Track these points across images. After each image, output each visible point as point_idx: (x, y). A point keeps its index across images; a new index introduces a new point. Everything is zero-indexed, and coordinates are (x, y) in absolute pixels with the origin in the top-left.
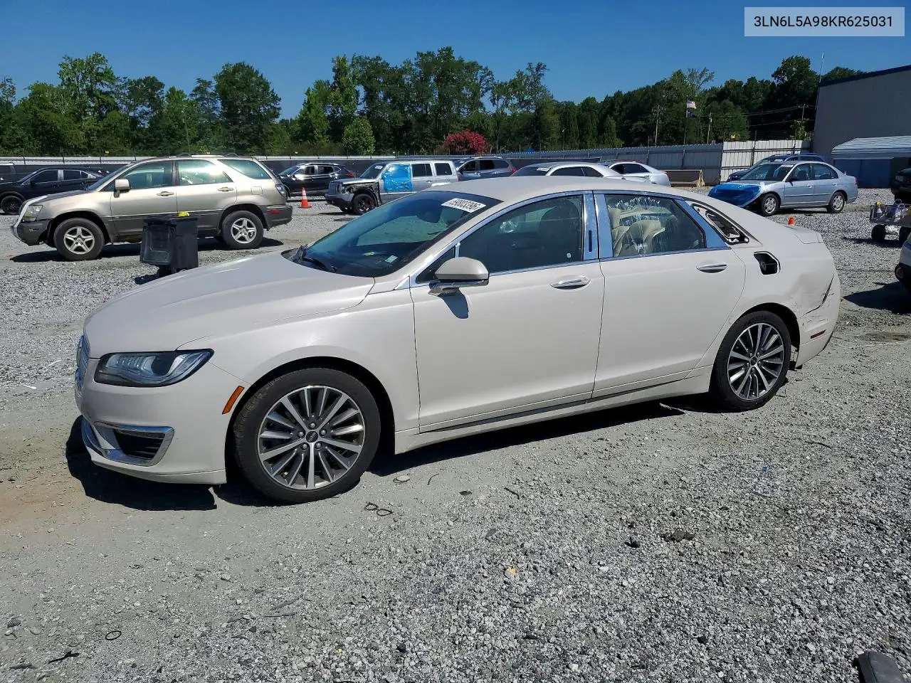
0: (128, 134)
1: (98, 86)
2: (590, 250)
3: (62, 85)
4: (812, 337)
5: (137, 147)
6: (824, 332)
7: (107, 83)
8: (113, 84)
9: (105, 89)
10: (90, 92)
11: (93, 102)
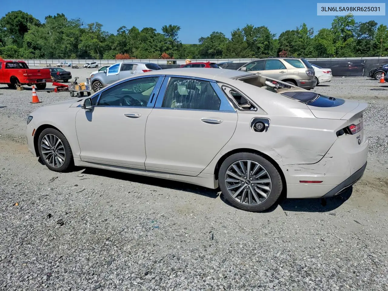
0: (355, 48)
1: (347, 27)
2: (151, 102)
3: (332, 28)
4: (301, 182)
5: (357, 53)
6: (321, 182)
7: (351, 26)
8: (354, 26)
9: (350, 28)
10: (343, 31)
11: (343, 34)
